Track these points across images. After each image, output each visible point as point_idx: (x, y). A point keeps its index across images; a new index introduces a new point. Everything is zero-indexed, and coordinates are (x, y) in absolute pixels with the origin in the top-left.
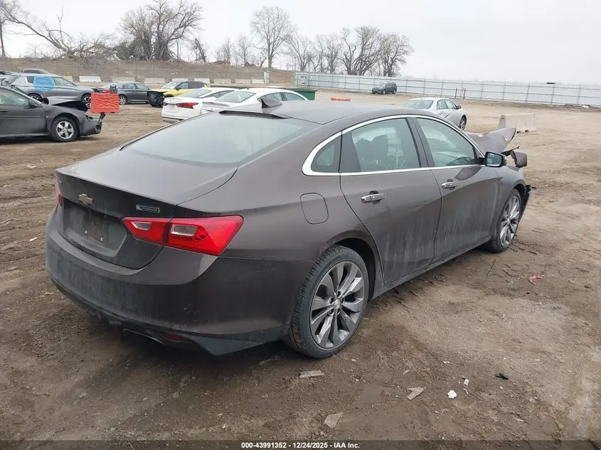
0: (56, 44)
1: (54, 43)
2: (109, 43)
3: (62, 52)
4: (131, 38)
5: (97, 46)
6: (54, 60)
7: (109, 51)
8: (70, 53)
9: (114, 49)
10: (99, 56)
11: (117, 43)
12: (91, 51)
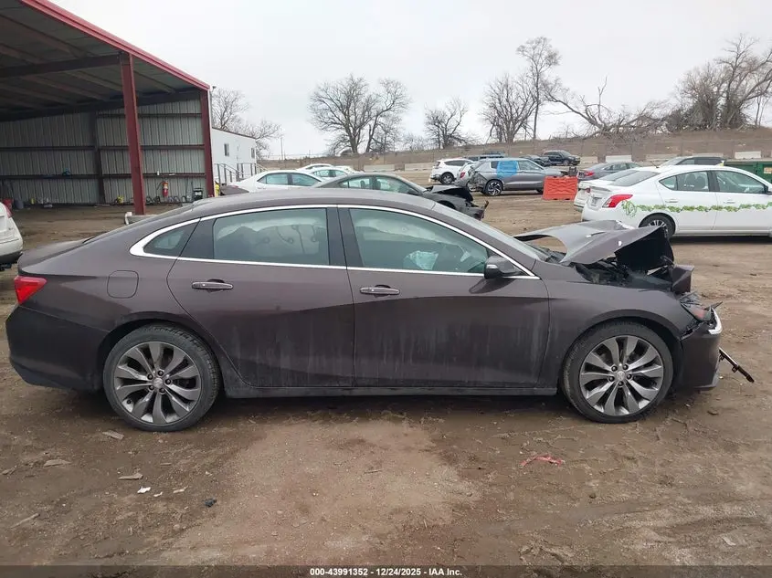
0: (592, 121)
1: (589, 119)
2: (657, 114)
3: (597, 129)
4: (689, 103)
5: (642, 117)
6: (585, 139)
7: (655, 123)
8: (605, 130)
9: (663, 120)
10: (640, 131)
11: (668, 111)
12: (633, 124)
